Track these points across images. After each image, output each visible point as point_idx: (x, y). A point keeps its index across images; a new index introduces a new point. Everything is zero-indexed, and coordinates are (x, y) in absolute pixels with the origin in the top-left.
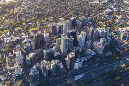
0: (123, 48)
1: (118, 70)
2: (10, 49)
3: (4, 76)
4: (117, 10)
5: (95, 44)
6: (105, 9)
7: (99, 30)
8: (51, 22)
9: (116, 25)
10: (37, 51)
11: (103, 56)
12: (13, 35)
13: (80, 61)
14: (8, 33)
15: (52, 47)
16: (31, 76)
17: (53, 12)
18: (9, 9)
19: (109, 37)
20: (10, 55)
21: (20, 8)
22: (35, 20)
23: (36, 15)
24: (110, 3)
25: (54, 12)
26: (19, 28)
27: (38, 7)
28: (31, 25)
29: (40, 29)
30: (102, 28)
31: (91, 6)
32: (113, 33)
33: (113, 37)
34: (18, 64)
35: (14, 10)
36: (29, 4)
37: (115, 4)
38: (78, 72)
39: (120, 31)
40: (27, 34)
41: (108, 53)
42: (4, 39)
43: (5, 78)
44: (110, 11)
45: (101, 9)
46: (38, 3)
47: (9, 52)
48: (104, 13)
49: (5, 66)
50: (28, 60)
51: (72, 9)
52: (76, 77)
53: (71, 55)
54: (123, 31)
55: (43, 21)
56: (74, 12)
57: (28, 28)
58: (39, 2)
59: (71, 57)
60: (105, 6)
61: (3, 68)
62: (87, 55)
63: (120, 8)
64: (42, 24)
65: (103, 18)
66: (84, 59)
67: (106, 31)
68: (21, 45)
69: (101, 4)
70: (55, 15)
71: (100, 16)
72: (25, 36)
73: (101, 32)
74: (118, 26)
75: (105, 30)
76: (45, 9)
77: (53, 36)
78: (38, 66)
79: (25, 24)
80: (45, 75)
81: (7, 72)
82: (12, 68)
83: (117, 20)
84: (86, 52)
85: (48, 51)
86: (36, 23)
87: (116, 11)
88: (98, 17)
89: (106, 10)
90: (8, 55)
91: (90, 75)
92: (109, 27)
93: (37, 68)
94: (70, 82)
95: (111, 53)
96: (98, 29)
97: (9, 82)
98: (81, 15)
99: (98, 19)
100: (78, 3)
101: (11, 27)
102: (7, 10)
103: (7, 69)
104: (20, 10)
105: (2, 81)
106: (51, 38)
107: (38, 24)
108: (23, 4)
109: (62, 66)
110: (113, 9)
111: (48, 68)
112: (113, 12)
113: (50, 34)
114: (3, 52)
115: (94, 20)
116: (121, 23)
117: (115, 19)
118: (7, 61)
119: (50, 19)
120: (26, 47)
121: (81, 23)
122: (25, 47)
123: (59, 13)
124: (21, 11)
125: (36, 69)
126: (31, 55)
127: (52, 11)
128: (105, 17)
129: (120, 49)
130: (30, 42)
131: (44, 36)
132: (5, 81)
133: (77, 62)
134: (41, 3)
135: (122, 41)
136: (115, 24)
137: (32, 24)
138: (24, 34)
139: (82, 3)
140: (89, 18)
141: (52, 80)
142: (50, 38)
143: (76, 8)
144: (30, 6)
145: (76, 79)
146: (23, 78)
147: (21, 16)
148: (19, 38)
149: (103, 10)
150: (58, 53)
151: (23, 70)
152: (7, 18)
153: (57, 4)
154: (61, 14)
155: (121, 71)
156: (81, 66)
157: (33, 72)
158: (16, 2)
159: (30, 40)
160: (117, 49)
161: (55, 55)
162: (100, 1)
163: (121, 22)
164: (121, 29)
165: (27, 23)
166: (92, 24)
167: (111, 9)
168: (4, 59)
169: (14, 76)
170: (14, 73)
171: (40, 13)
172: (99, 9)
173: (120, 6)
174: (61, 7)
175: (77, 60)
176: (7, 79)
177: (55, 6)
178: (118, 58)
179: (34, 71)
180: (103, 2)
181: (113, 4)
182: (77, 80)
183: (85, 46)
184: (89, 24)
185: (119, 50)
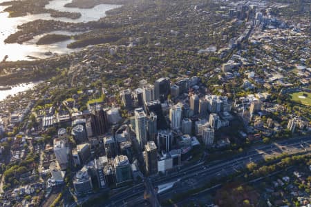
0: (253, 132)
1: (239, 174)
2: (49, 137)
3: (32, 186)
4: (248, 61)
5: (199, 125)
6: (226, 61)
7: (208, 100)
8: (126, 87)
9: (243, 89)
10: (95, 140)
11: (214, 146)
12: (58, 111)
13: (167, 158)
14: (51, 108)
15: (121, 132)
16: (77, 185)
17: (132, 71)
18: (60, 68)
19: (229, 112)
20: (48, 147)
21: (79, 65)
22: (100, 84)
23: (104, 75)
24: (236, 49)
25: (135, 70)
26: (70, 99)
27: (109, 62)
28: (91, 94)
29: (106, 100)
30: (213, 97)
31: (201, 57)
32: (237, 103)
33: (235, 112)
34: (58, 164)
35: (68, 69)
36: (94, 59)
37: (244, 51)
38: (165, 177)
39: (250, 100)
40: (81, 109)
41: (223, 142)
42: (41, 120)
43: (33, 190)
44: (235, 64)
45: (218, 61)
46: (111, 56)
47: (46, 143)
48: (223, 69)
49: (36, 168)
50: (76, 157)
51: (166, 64)
52: (160, 187)
53: (150, 147)
54: (255, 99)
55: (113, 86)
56: (169, 68)
57: (85, 99)
58: (111, 53)
59: (148, 150)
60: (227, 56)
61: (31, 171)
62: (183, 146)
63: (254, 58)
64: (110, 92)
65: (220, 77)
66: (176, 154)
67: (221, 101)
68: (69, 129)
69: (219, 53)
70: (137, 75)
71: (216, 73)
72: (77, 114)
73: (211, 102)
74: (246, 91)
75: (221, 99)
76: (119, 65)
77: (127, 113)
78: (91, 167)
79: (81, 92)
80: (103, 183)
81: (38, 178)
82: (46, 171)
83: (245, 81)
84: (182, 140)
85: (110, 139)
86: (100, 90)
87: (245, 63)
88: (211, 76)
89: (228, 64)
90: (45, 147)
91: (186, 184)
92: (229, 94)
93: (89, 170)
94: (148, 197)
95: (229, 142)
96: (207, 97)
97: (38, 197)
98: (182, 73)
99: (211, 78)
100: (180, 53)
101: (57, 98)
102: (58, 69)
103: (38, 173)
104: (78, 69)
105: (27, 195)
106: (123, 115)
107: (104, 91)
108: (86, 58)
109: (134, 168)
110: (240, 60)
111: (107, 172)
112: (240, 66)
113: (123, 108)
114: (37, 142)
115: (203, 81)
116: (253, 85)
117: (243, 78)
118: (42, 158)
119: (127, 82)
120: (75, 132)
121: (178, 87)
122: (73, 133)
123: (144, 70)
124: (79, 71)
125: (87, 173)
126: (81, 147)
127: (131, 68)
128: (223, 76)
129: (247, 134)
130: (84, 124)
131: (109, 112)
132: (32, 194)
133: (162, 158)
134: (115, 55)
135: (252, 119)
136: (241, 87)
137: (94, 92)
138: (76, 110)
139: (186, 52)
140: (194, 78)
141: (116, 193)
142: (121, 116)
143: (174, 63)
144: (96, 62)
145: (159, 192)
146: (64, 189)
147: (78, 78)
148: (66, 117)
149: (222, 62)
150: (128, 144)
151: (66, 175)
152: (54, 83)
153: (142, 56)
154: (146, 72)
155: (246, 176)
156: (170, 166)
157: (80, 179)
158: (74, 56)
159: (84, 120)
160: (241, 133)
161: (122, 147)
162: (218, 48)
163: (253, 83)
164: (252, 95)
165: (85, 90)
166: (200, 89)
167: (237, 61)
168: (37, 154)
169: (49, 186)
170: (49, 180)
171: (111, 72)
172: (215, 61)
173: (254, 56)
174: (149, 61)
175: (162, 156)
176: (35, 192)
177: (138, 60)
178: (241, 150)
179: (83, 177)
180: (224, 49)
181: (241, 52)
182: (161, 193)
183: (180, 129)
184: (194, 90)
185: (244, 135)
